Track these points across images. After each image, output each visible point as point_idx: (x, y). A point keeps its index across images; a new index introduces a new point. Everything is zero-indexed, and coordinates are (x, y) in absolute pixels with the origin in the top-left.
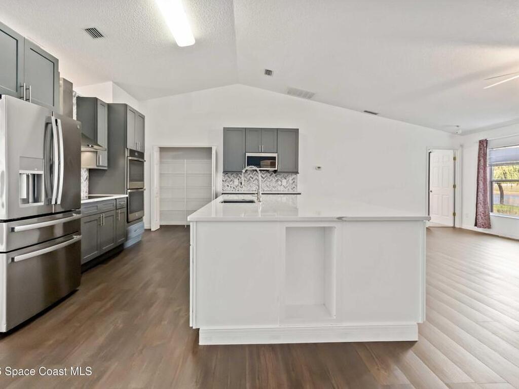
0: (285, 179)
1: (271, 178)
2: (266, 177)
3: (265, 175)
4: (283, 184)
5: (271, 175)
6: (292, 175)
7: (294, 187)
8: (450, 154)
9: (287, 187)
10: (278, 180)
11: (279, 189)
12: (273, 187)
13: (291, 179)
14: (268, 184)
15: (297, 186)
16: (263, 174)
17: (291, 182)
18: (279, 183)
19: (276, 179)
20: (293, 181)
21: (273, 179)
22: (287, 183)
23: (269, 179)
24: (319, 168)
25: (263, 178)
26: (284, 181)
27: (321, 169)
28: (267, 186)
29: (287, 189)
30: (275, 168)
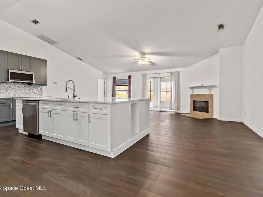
0: (36, 88)
1: (25, 88)
2: (21, 87)
3: (21, 86)
4: (34, 92)
5: (25, 86)
6: (40, 86)
7: (41, 94)
8: (103, 80)
9: (37, 93)
10: (30, 89)
11: (31, 95)
12: (27, 93)
13: (39, 88)
14: (23, 92)
15: (43, 93)
16: (19, 85)
17: (39, 90)
18: (31, 91)
19: (29, 88)
20: (40, 90)
21: (27, 88)
22: (37, 91)
23: (24, 88)
24: (56, 83)
25: (19, 88)
26: (35, 90)
27: (57, 84)
28: (22, 93)
29: (37, 95)
30: (32, 81)
